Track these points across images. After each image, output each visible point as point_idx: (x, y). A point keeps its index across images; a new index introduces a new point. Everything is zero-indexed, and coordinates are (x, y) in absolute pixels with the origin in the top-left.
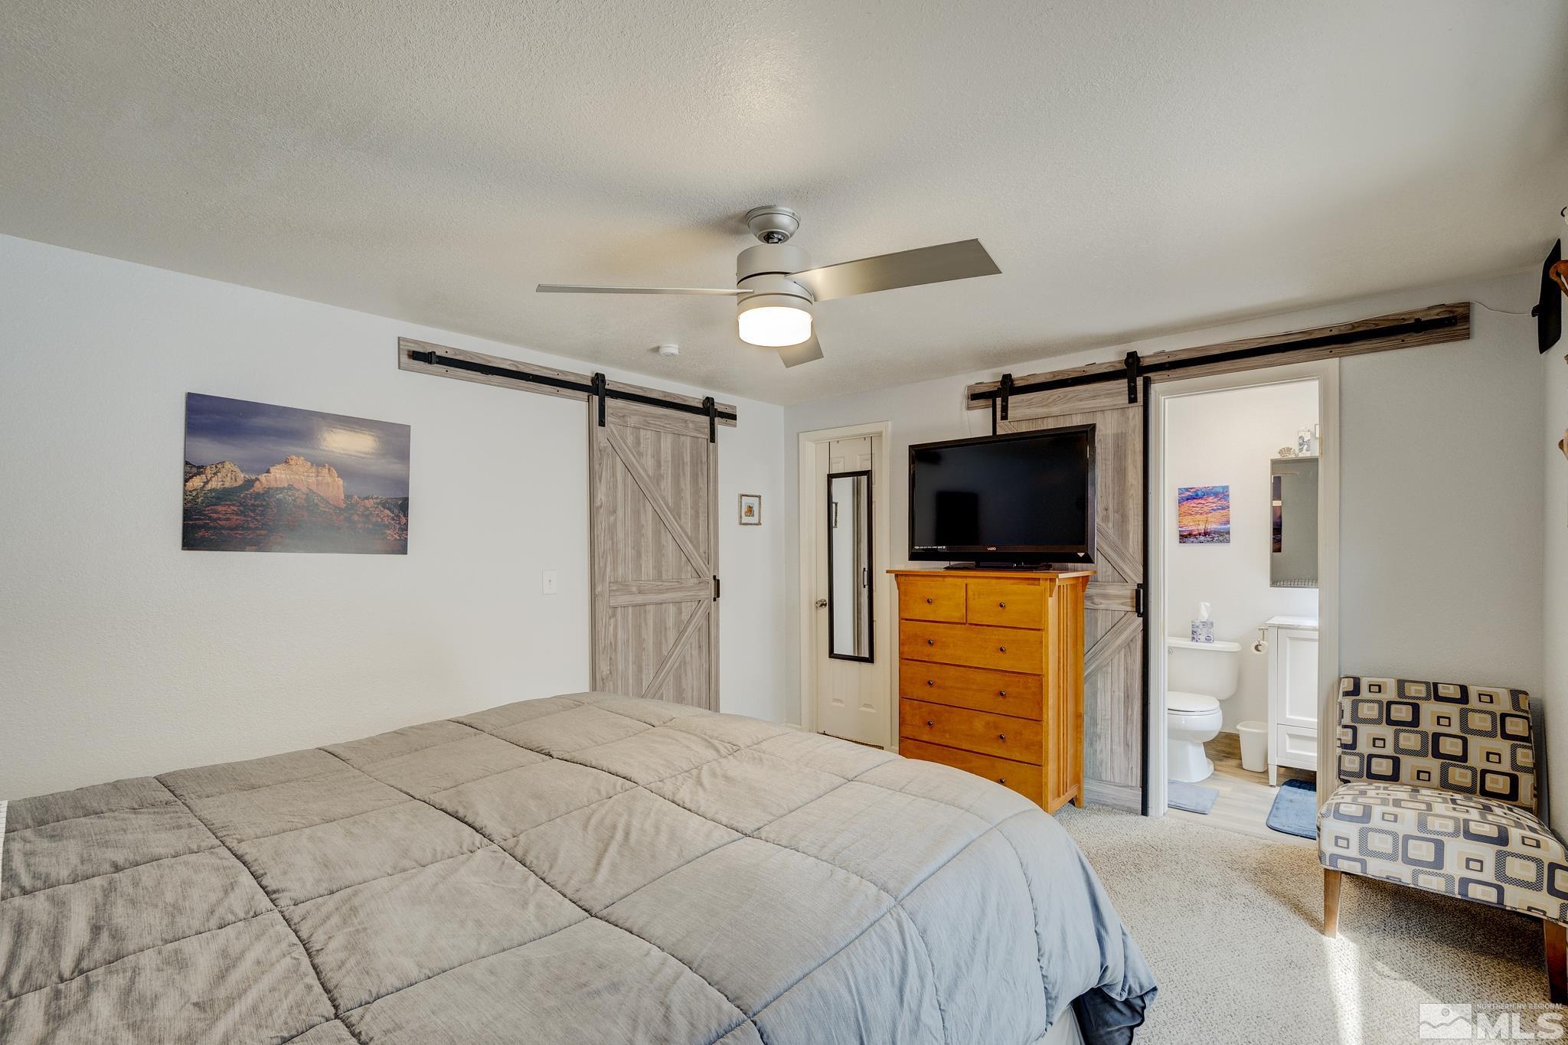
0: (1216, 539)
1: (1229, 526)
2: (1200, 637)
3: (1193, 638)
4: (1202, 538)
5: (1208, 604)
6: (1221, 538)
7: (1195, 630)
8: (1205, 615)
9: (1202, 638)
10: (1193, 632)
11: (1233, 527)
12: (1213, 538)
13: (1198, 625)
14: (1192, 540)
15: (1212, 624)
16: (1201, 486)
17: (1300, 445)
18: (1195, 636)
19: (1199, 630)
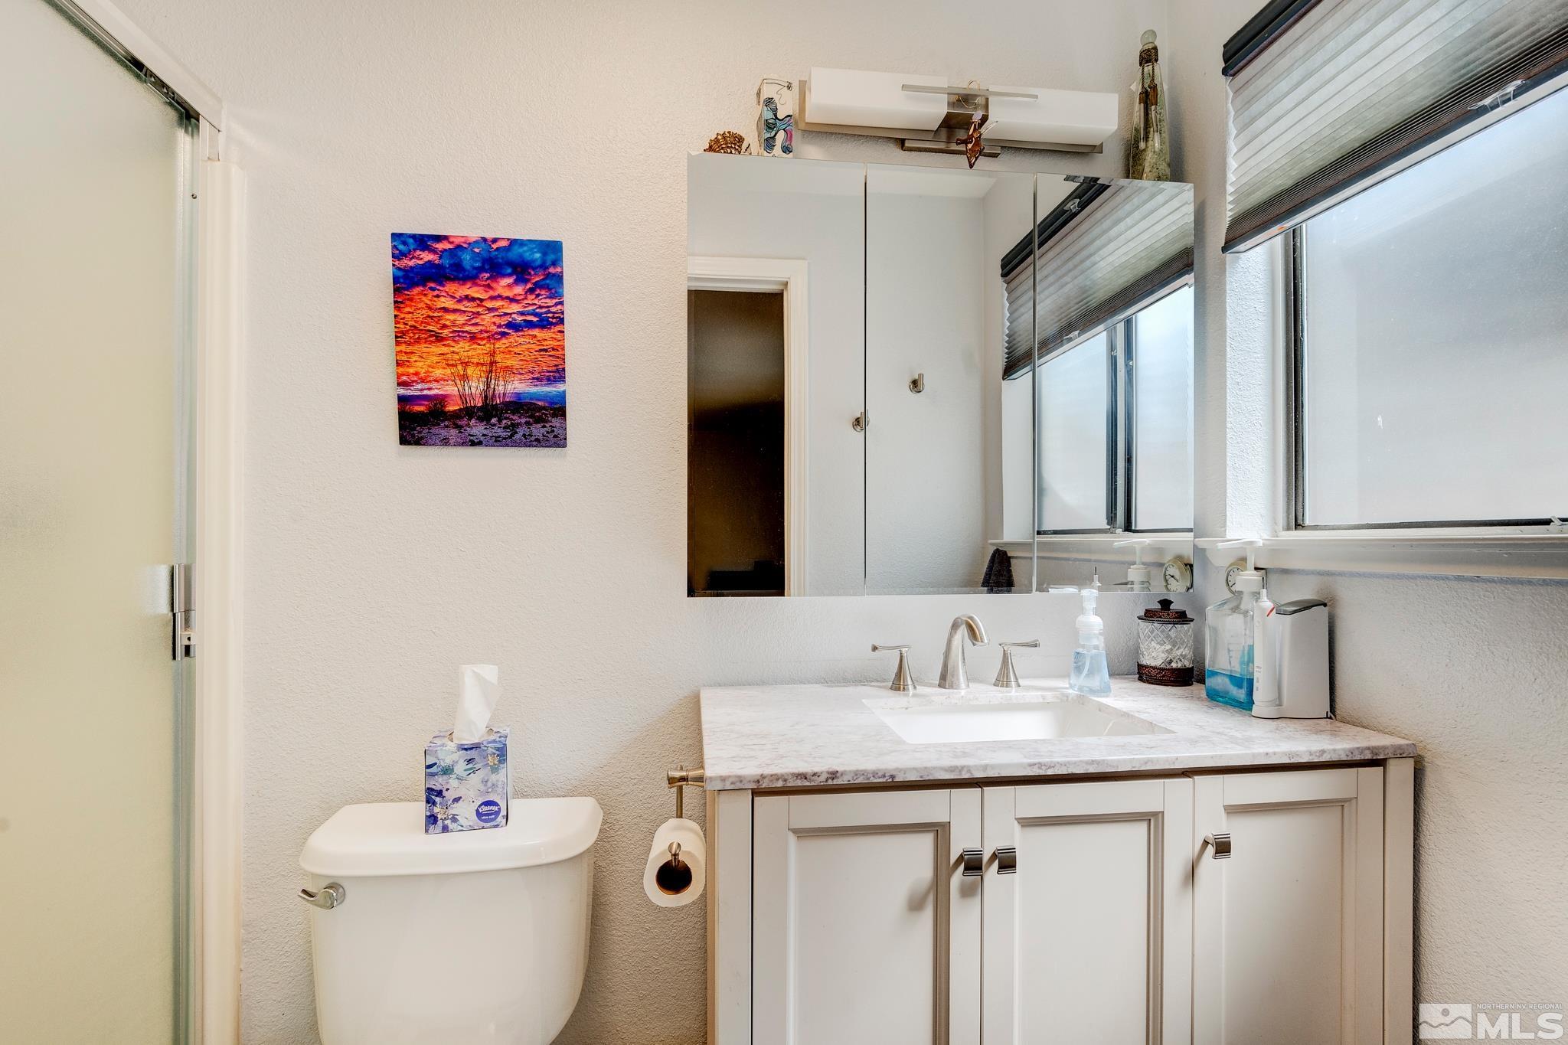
0: (521, 432)
1: (560, 387)
2: (456, 809)
3: (432, 819)
4: (478, 429)
5: (489, 672)
6: (538, 430)
7: (438, 783)
8: (474, 723)
9: (466, 811)
10: (433, 795)
11: (576, 391)
12: (514, 426)
13: (448, 761)
14: (444, 433)
15: (502, 753)
16: (473, 233)
17: (769, 126)
18: (437, 810)
19: (453, 783)
